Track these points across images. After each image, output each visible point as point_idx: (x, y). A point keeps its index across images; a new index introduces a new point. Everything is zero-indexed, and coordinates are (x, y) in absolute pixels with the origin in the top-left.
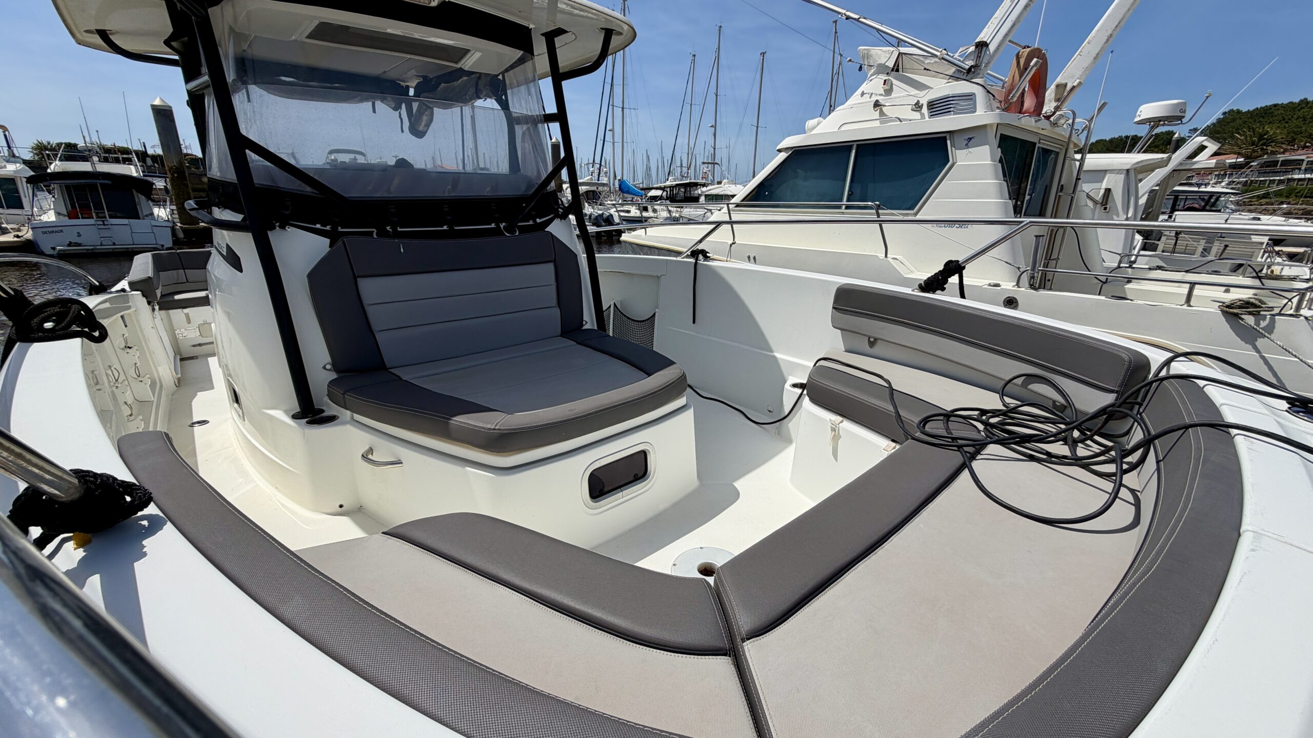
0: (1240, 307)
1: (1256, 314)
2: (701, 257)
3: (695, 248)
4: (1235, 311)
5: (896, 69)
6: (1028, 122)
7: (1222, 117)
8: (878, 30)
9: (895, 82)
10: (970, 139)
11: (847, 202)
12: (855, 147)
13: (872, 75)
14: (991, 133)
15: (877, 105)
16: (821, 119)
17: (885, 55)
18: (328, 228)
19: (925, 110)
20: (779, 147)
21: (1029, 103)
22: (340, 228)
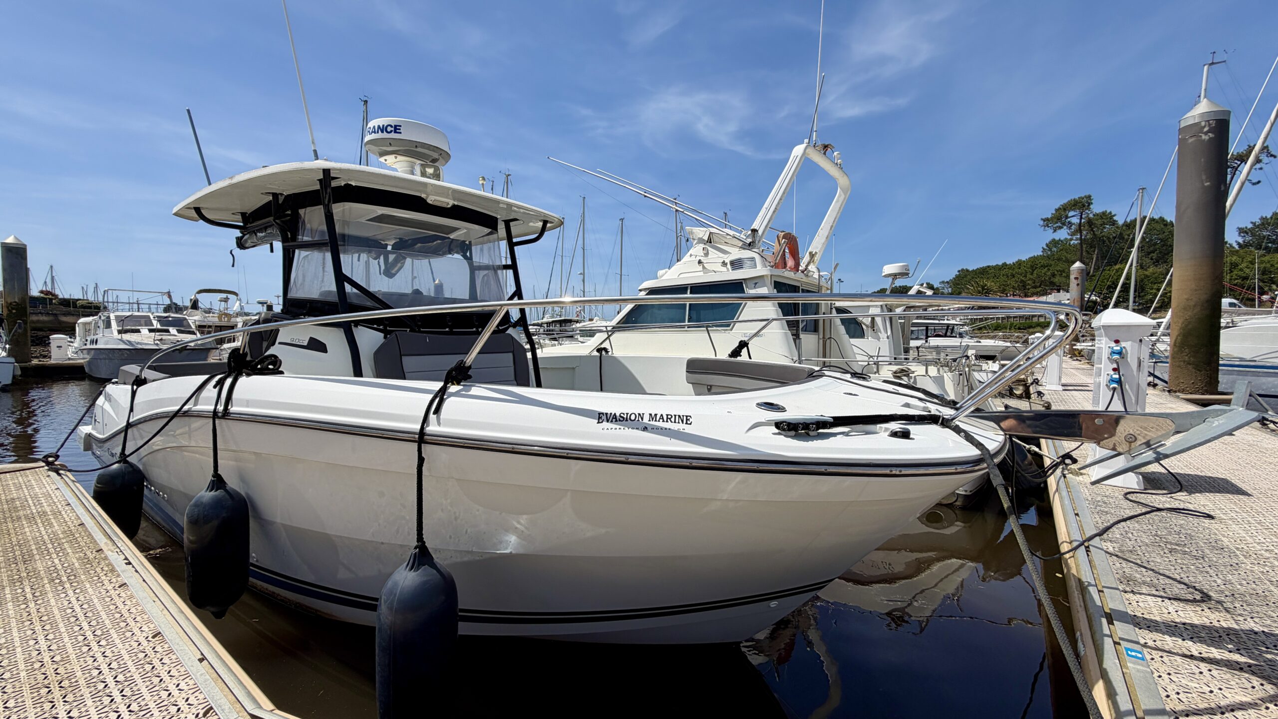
0: (900, 373)
1: (908, 376)
2: (604, 353)
3: (599, 347)
4: (898, 375)
5: (710, 241)
6: (791, 275)
7: (958, 273)
8: (696, 219)
9: (709, 249)
10: (756, 283)
11: (689, 322)
12: (689, 288)
13: (696, 244)
14: (768, 281)
15: (700, 262)
16: (667, 270)
17: (701, 233)
18: (381, 327)
19: (729, 266)
20: (640, 288)
21: (790, 263)
22: (388, 327)
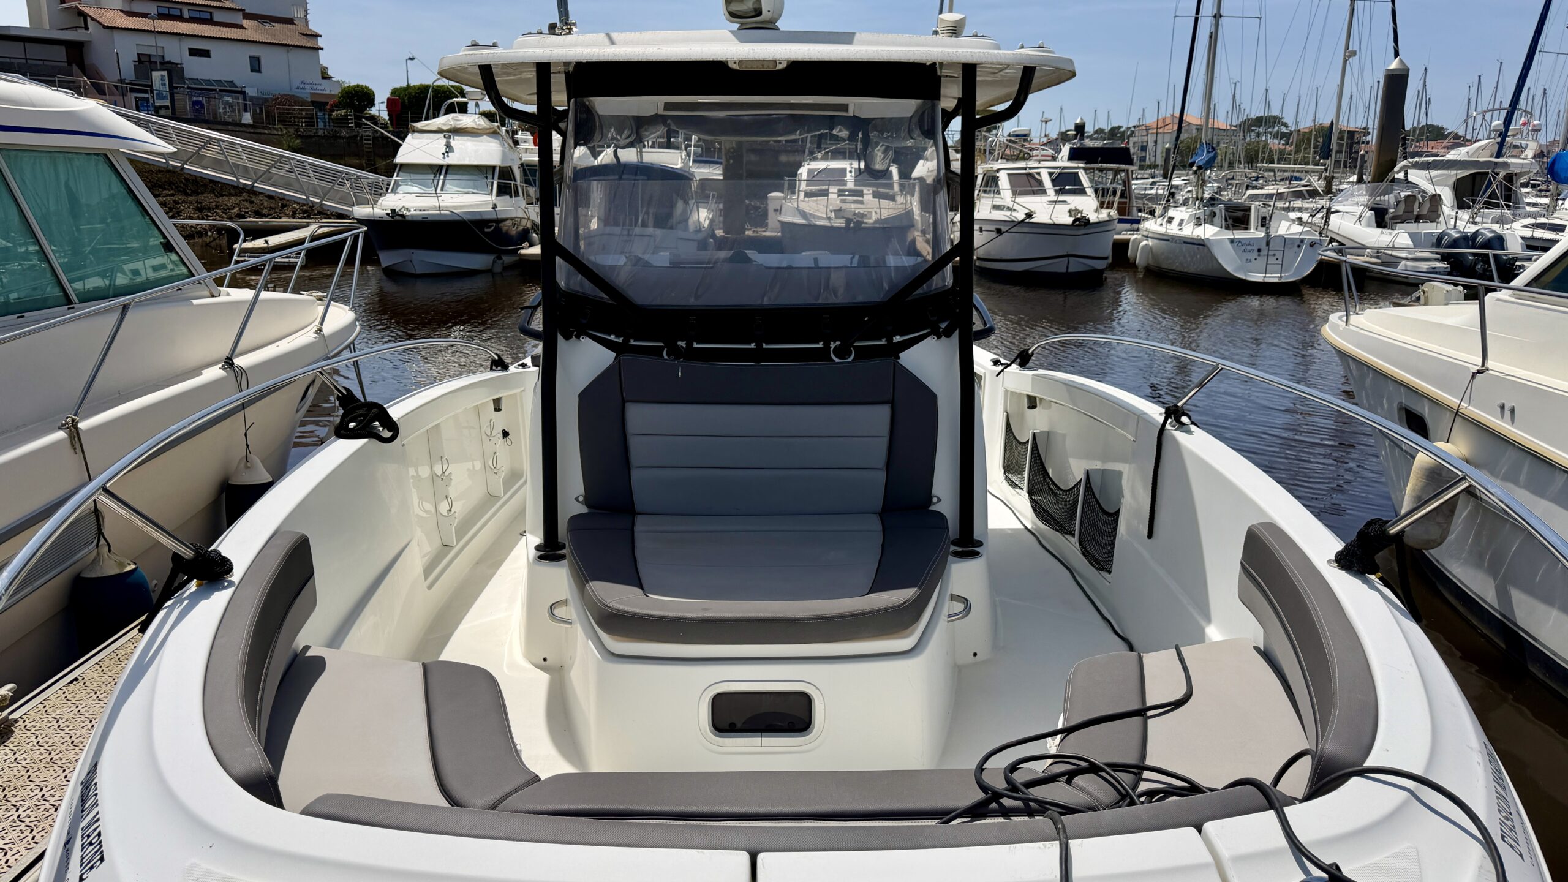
18: (620, 340)
22: (632, 341)
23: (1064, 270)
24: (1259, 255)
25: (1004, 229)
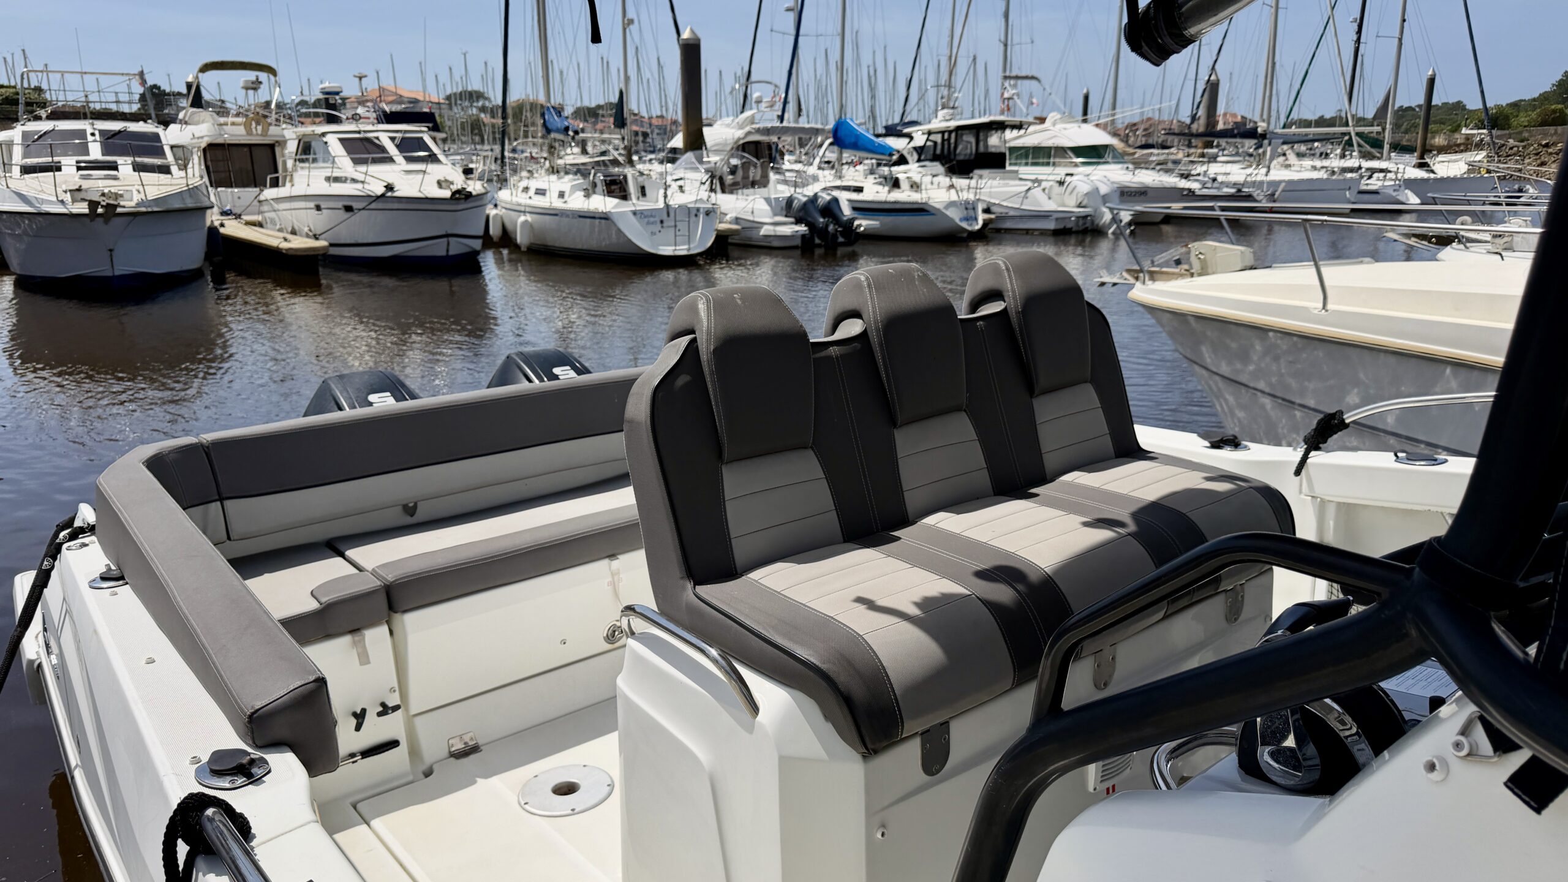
23: (444, 253)
24: (662, 227)
25: (355, 205)
